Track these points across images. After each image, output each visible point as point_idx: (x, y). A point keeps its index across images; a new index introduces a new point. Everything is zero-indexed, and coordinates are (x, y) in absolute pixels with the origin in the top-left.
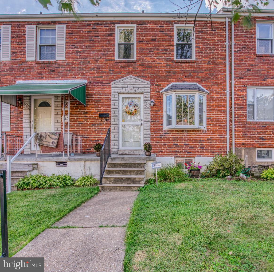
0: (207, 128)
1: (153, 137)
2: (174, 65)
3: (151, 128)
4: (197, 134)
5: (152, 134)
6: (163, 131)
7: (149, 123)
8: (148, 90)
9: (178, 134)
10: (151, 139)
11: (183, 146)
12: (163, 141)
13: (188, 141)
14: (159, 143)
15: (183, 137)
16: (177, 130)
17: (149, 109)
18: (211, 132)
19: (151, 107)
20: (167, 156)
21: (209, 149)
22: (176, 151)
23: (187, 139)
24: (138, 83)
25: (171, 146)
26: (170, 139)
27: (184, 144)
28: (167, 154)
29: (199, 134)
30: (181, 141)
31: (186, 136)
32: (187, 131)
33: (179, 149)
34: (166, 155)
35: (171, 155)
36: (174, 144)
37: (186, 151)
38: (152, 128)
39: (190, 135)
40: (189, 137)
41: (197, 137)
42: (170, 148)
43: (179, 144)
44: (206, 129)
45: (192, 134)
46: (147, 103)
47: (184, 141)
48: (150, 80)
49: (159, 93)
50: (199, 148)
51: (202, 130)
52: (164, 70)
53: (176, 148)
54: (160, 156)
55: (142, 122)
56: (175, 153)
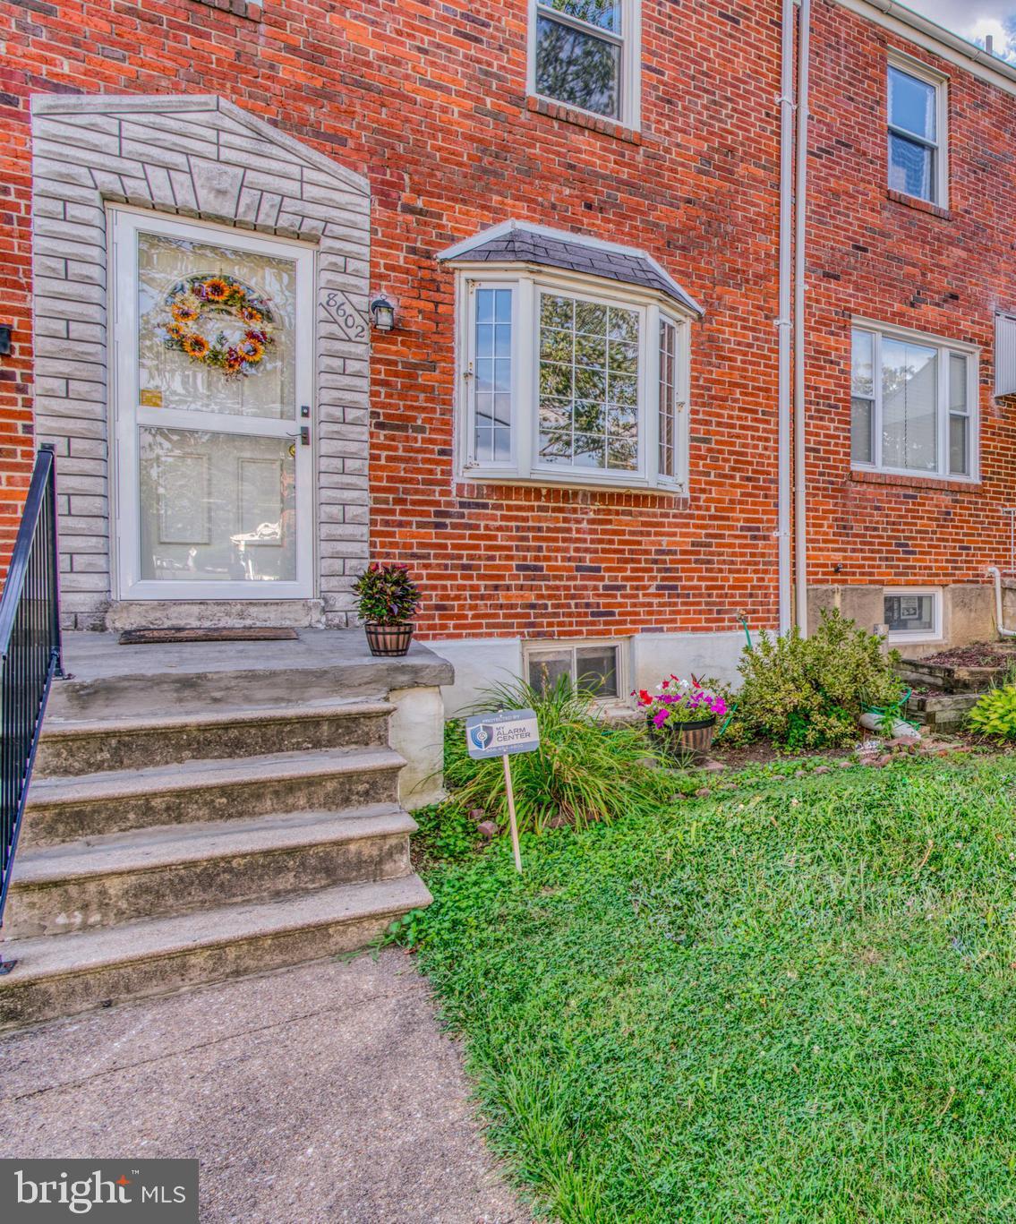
0: (692, 490)
1: (387, 523)
2: (522, 125)
3: (371, 468)
4: (641, 514)
5: (376, 500)
6: (453, 488)
7: (363, 433)
8: (354, 226)
9: (541, 509)
10: (372, 534)
11: (569, 578)
12: (455, 547)
13: (596, 551)
14: (427, 556)
15: (569, 530)
16: (538, 491)
17: (362, 350)
18: (708, 509)
19: (374, 339)
20: (475, 635)
21: (700, 595)
22: (533, 606)
23: (593, 541)
24: (275, 165)
25: (502, 577)
26: (494, 538)
27: (578, 569)
28: (479, 626)
29: (655, 515)
30: (558, 550)
31: (584, 525)
32: (593, 495)
33: (550, 597)
34: (473, 630)
35: (505, 630)
36: (519, 568)
37: (588, 605)
38: (382, 468)
39: (609, 522)
40: (604, 532)
41: (642, 534)
42: (496, 588)
43: (550, 568)
44: (686, 494)
45: (617, 513)
46: (349, 310)
47: (577, 550)
48: (371, 169)
49: (426, 263)
50: (652, 590)
51: (670, 499)
52: (465, 136)
53: (531, 588)
54: (435, 637)
55: (308, 422)
56: (528, 616)
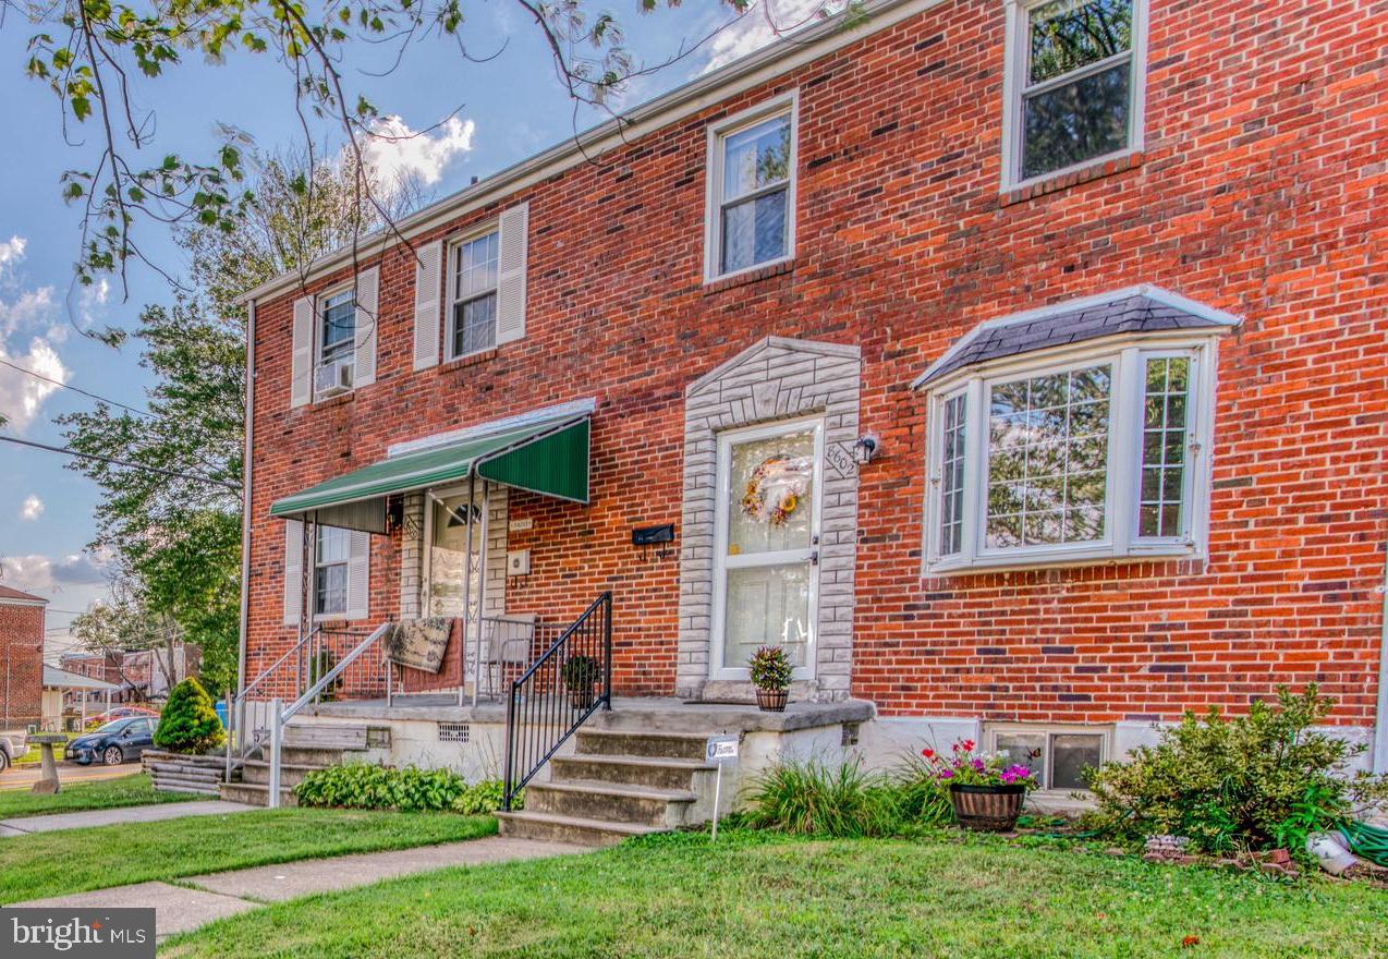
0: (1213, 548)
1: (866, 619)
2: (996, 226)
3: (857, 575)
4: (1131, 586)
5: (859, 602)
6: (920, 584)
7: (851, 549)
8: (848, 388)
9: (1005, 593)
10: (855, 628)
11: (1035, 660)
12: (920, 635)
13: (1068, 631)
14: (897, 645)
15: (1036, 612)
16: (1000, 577)
17: (851, 483)
18: (1241, 568)
19: (861, 472)
20: (934, 714)
21: (1223, 678)
22: (993, 688)
23: (1064, 621)
24: (798, 367)
25: (964, 661)
26: (958, 624)
27: (1045, 650)
28: (940, 705)
29: (1152, 585)
30: (1022, 632)
31: (1055, 605)
32: (1065, 573)
33: (1011, 680)
34: (934, 708)
35: (963, 709)
36: (980, 651)
37: (1055, 688)
38: (864, 575)
39: (1087, 598)
40: (1078, 610)
41: (1130, 608)
42: (957, 671)
43: (1012, 651)
44: (1203, 554)
45: (1097, 588)
46: (843, 454)
47: (1044, 631)
48: (863, 337)
49: (903, 395)
50: (1144, 672)
51: (1172, 565)
52: (938, 269)
53: (992, 671)
54: (899, 713)
55: (817, 548)
56: (987, 697)
